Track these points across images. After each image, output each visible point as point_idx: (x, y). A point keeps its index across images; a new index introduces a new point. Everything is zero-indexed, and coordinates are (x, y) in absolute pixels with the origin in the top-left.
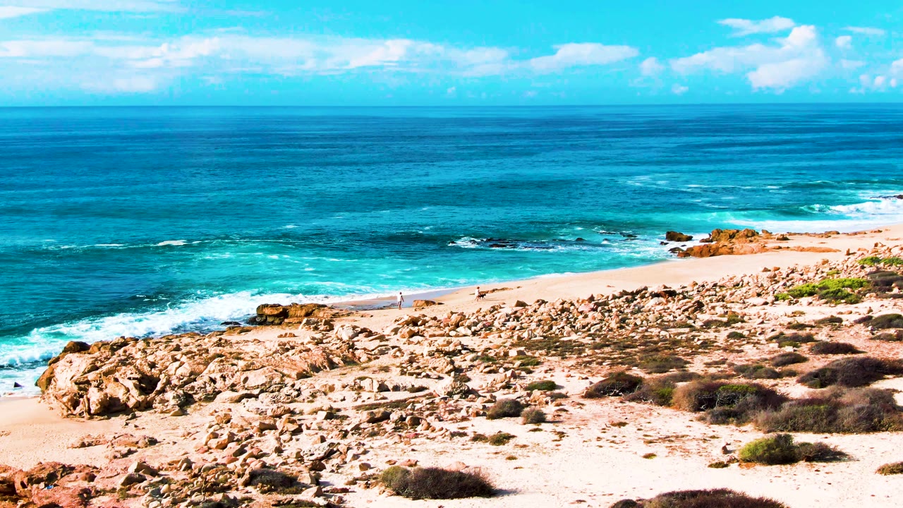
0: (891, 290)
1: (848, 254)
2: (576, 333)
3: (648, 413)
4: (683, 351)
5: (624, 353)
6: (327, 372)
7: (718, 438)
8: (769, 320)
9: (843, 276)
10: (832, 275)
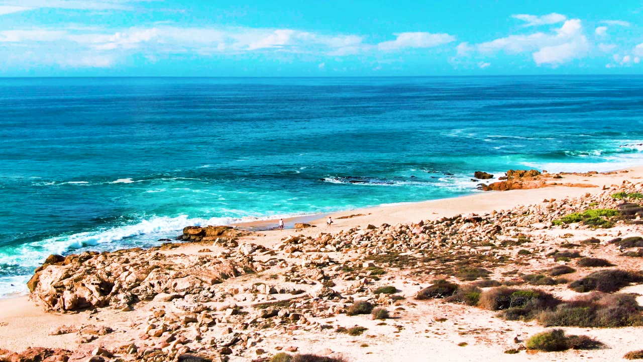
0: (634, 218)
1: (604, 189)
2: (411, 250)
3: (462, 311)
4: (487, 264)
5: (445, 265)
6: (233, 279)
7: (511, 330)
8: (548, 240)
9: (601, 207)
10: (593, 206)
